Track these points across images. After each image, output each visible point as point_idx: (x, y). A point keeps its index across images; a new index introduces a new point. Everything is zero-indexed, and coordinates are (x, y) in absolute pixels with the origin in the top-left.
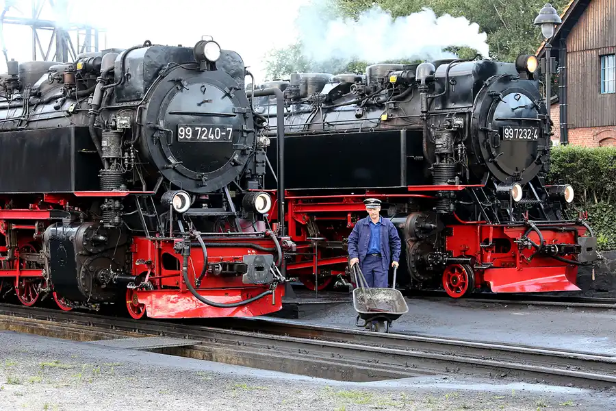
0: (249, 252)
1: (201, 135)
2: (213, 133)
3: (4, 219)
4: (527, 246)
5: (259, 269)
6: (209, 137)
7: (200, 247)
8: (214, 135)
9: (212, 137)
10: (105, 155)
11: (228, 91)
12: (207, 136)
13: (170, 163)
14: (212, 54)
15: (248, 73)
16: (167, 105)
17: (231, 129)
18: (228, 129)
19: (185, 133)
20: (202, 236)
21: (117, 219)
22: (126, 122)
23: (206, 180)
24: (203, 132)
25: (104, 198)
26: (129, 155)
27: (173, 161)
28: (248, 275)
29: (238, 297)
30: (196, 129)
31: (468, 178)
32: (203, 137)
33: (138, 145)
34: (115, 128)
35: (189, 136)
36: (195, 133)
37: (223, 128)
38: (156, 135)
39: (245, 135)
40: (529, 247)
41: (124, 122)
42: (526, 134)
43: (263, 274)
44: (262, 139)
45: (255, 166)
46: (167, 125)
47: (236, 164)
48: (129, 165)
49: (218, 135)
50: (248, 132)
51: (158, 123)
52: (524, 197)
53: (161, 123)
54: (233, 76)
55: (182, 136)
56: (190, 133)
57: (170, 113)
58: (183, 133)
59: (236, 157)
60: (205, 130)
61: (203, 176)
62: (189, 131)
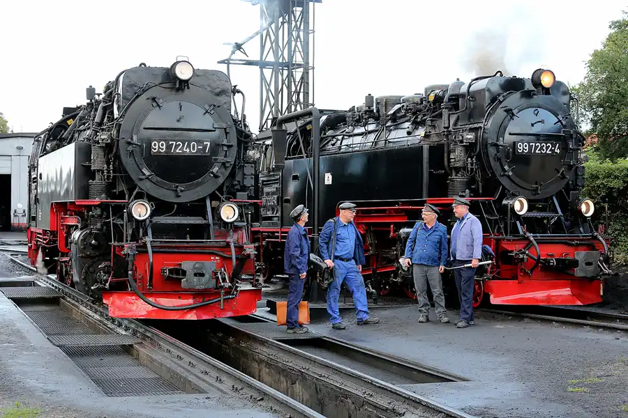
0: (212, 258)
1: (176, 148)
2: (189, 146)
3: (65, 224)
4: (523, 259)
5: (199, 275)
6: (185, 150)
7: (147, 252)
8: (190, 149)
9: (188, 150)
10: (92, 167)
11: (207, 108)
12: (181, 149)
13: (144, 175)
15: (239, 92)
16: (142, 121)
17: (209, 144)
18: (205, 143)
19: (158, 147)
21: (99, 225)
22: (105, 137)
23: (182, 191)
24: (177, 146)
25: (91, 206)
26: (108, 167)
27: (147, 173)
28: (187, 281)
29: (191, 301)
30: (170, 143)
31: (481, 192)
32: (177, 151)
33: (117, 157)
34: (98, 142)
35: (163, 149)
36: (168, 147)
37: (199, 142)
38: (130, 148)
39: (225, 148)
40: (525, 260)
41: (103, 137)
42: (544, 148)
44: (251, 153)
45: (244, 178)
46: (139, 139)
47: (216, 176)
48: (109, 177)
49: (194, 149)
50: (229, 147)
51: (132, 139)
52: (529, 210)
53: (135, 138)
54: (218, 94)
55: (155, 149)
56: (164, 147)
57: (145, 128)
58: (157, 147)
59: (215, 170)
60: (180, 145)
61: (177, 187)
62: (162, 145)
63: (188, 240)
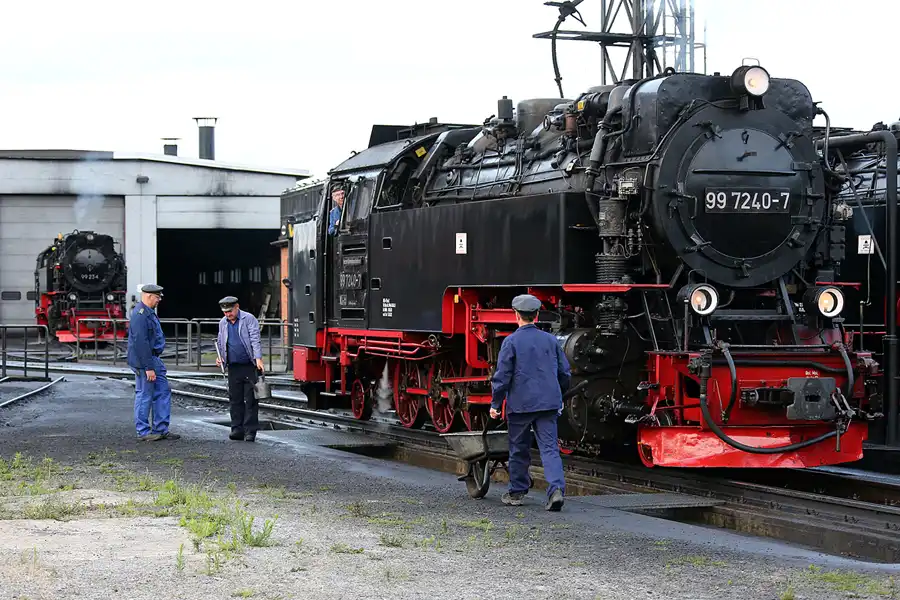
0: (807, 373)
1: (741, 202)
2: (759, 200)
3: (485, 323)
5: (814, 398)
6: (753, 205)
8: (761, 203)
9: (758, 206)
10: (603, 233)
11: (783, 137)
12: (749, 204)
13: (695, 244)
14: (756, 85)
15: (821, 112)
16: (689, 160)
17: (788, 195)
18: (782, 194)
19: (716, 201)
20: (730, 349)
21: (617, 324)
22: (630, 185)
23: (747, 268)
24: (743, 199)
25: (602, 293)
26: (635, 232)
27: (698, 241)
28: (794, 407)
29: (786, 440)
30: (733, 194)
32: (743, 207)
33: (648, 219)
34: (616, 194)
35: (722, 204)
36: (731, 200)
37: (775, 194)
38: (673, 204)
39: (810, 202)
41: (627, 185)
43: (819, 405)
44: (840, 208)
45: (829, 248)
46: (688, 190)
47: (796, 245)
48: (635, 248)
49: (766, 204)
50: (815, 199)
51: (676, 187)
53: (681, 186)
54: (795, 117)
55: (711, 204)
56: (724, 201)
57: (694, 172)
58: (714, 200)
59: (796, 235)
60: (746, 197)
61: (743, 262)
62: (722, 197)
63: (777, 346)
